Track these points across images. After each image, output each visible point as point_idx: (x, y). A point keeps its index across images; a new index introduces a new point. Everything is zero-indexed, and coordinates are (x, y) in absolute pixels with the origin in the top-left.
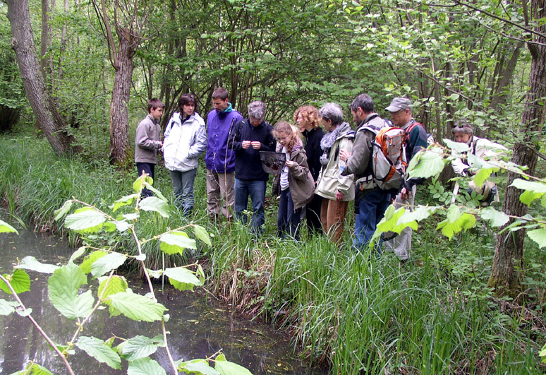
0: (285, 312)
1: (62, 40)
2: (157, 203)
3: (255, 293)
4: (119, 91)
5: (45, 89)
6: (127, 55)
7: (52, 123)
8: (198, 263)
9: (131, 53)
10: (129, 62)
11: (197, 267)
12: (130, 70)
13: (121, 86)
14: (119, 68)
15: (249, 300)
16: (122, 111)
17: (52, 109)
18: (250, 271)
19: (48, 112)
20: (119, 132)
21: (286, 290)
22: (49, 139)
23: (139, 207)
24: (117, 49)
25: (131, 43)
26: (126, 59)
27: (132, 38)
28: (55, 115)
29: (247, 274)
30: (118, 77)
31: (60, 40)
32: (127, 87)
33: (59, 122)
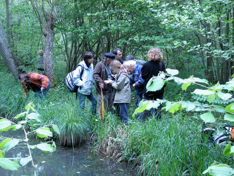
0: (135, 159)
1: (18, 19)
2: (36, 115)
3: (120, 150)
4: (48, 47)
5: (9, 47)
6: (51, 28)
7: (13, 65)
8: (53, 141)
9: (52, 27)
10: (52, 31)
11: (53, 142)
12: (53, 35)
13: (48, 44)
14: (47, 35)
15: (116, 154)
16: (49, 57)
17: (13, 57)
18: (117, 138)
19: (11, 59)
20: (49, 68)
21: (134, 147)
22: (12, 73)
23: (27, 117)
24: (45, 25)
25: (52, 21)
26: (50, 30)
27: (52, 18)
28: (15, 61)
29: (115, 140)
30: (47, 39)
31: (17, 20)
32: (51, 45)
33: (17, 65)
